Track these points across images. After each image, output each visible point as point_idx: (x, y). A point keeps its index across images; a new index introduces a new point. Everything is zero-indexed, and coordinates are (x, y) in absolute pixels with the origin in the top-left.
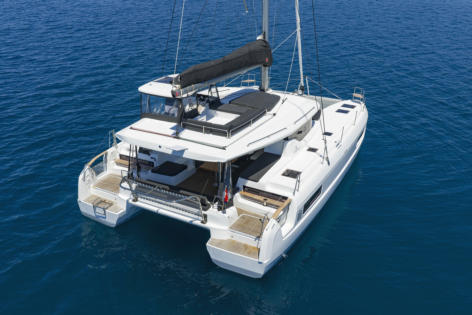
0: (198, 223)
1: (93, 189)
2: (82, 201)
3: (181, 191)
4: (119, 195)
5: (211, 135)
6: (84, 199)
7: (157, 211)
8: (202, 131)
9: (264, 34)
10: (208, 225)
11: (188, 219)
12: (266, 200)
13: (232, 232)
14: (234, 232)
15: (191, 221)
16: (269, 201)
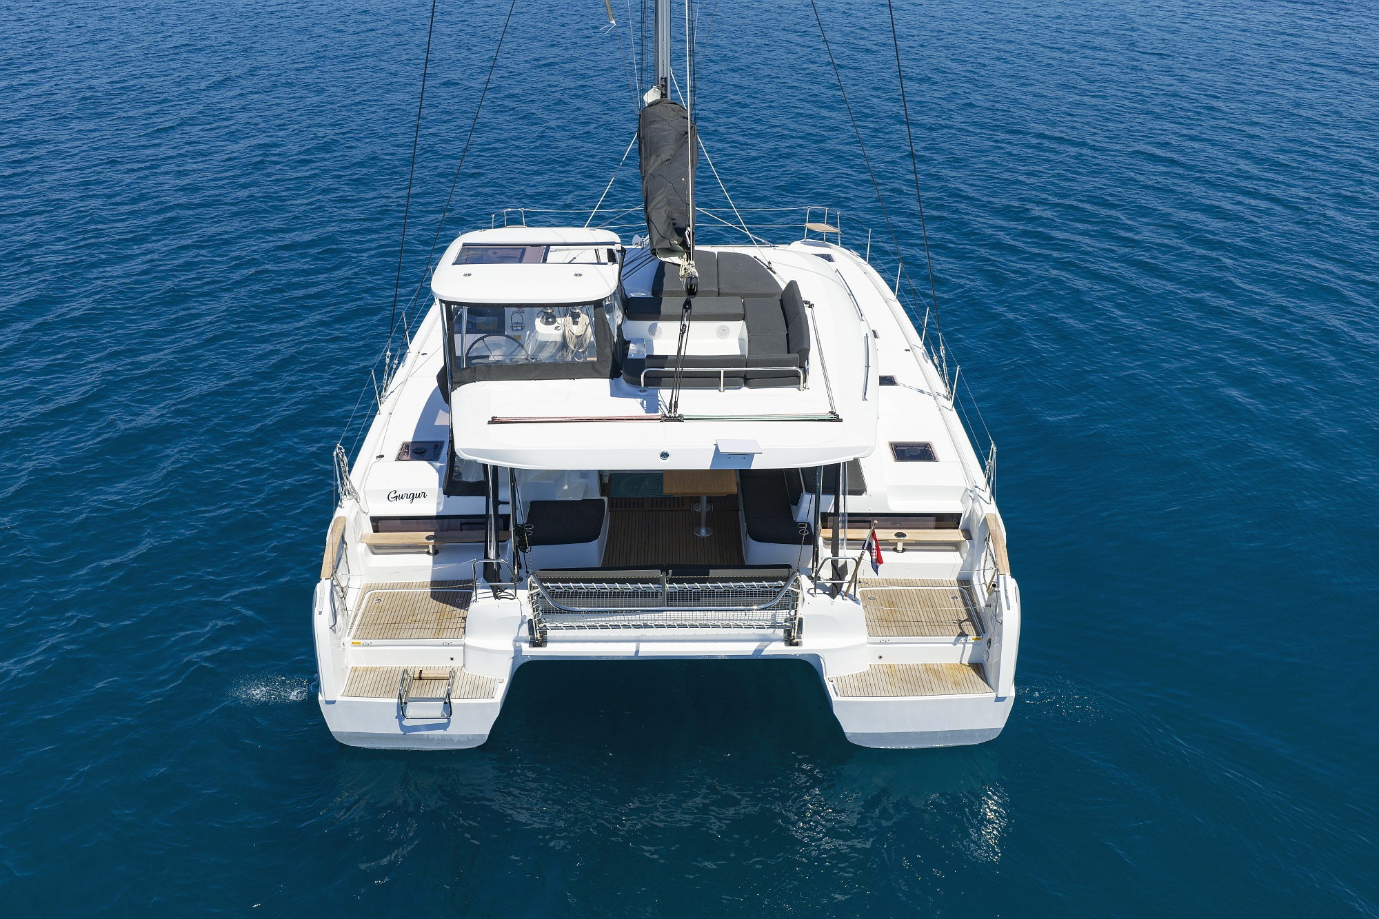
0: (778, 648)
1: (353, 648)
2: (339, 698)
3: (713, 573)
4: (469, 640)
5: (744, 389)
6: (341, 693)
7: (637, 652)
8: (716, 386)
9: (663, 86)
10: (809, 644)
11: (746, 649)
12: (904, 535)
13: (880, 643)
14: (886, 643)
15: (758, 651)
16: (912, 535)
